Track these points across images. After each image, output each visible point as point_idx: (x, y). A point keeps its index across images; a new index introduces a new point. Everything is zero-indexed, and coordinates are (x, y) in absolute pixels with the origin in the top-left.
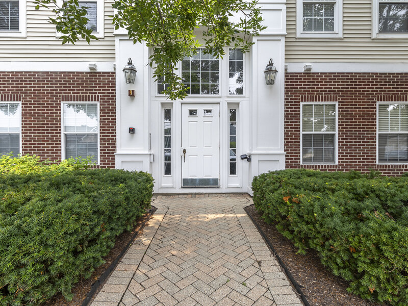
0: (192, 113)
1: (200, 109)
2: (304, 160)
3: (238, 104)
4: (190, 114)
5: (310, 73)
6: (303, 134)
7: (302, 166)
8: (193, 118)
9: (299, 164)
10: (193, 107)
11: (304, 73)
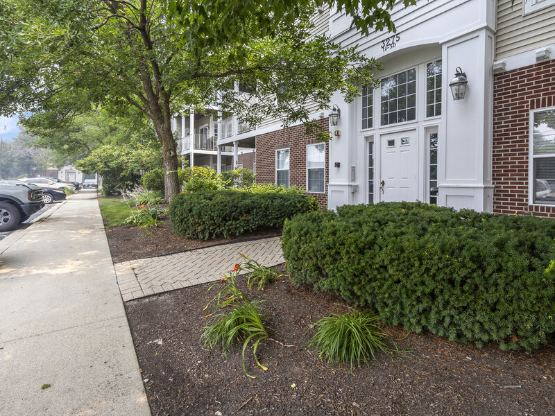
0: (391, 143)
1: (397, 139)
2: (536, 199)
3: (437, 126)
4: (389, 145)
5: (549, 62)
6: (534, 159)
7: (531, 207)
8: (391, 149)
9: (526, 205)
10: (391, 138)
11: (536, 65)
